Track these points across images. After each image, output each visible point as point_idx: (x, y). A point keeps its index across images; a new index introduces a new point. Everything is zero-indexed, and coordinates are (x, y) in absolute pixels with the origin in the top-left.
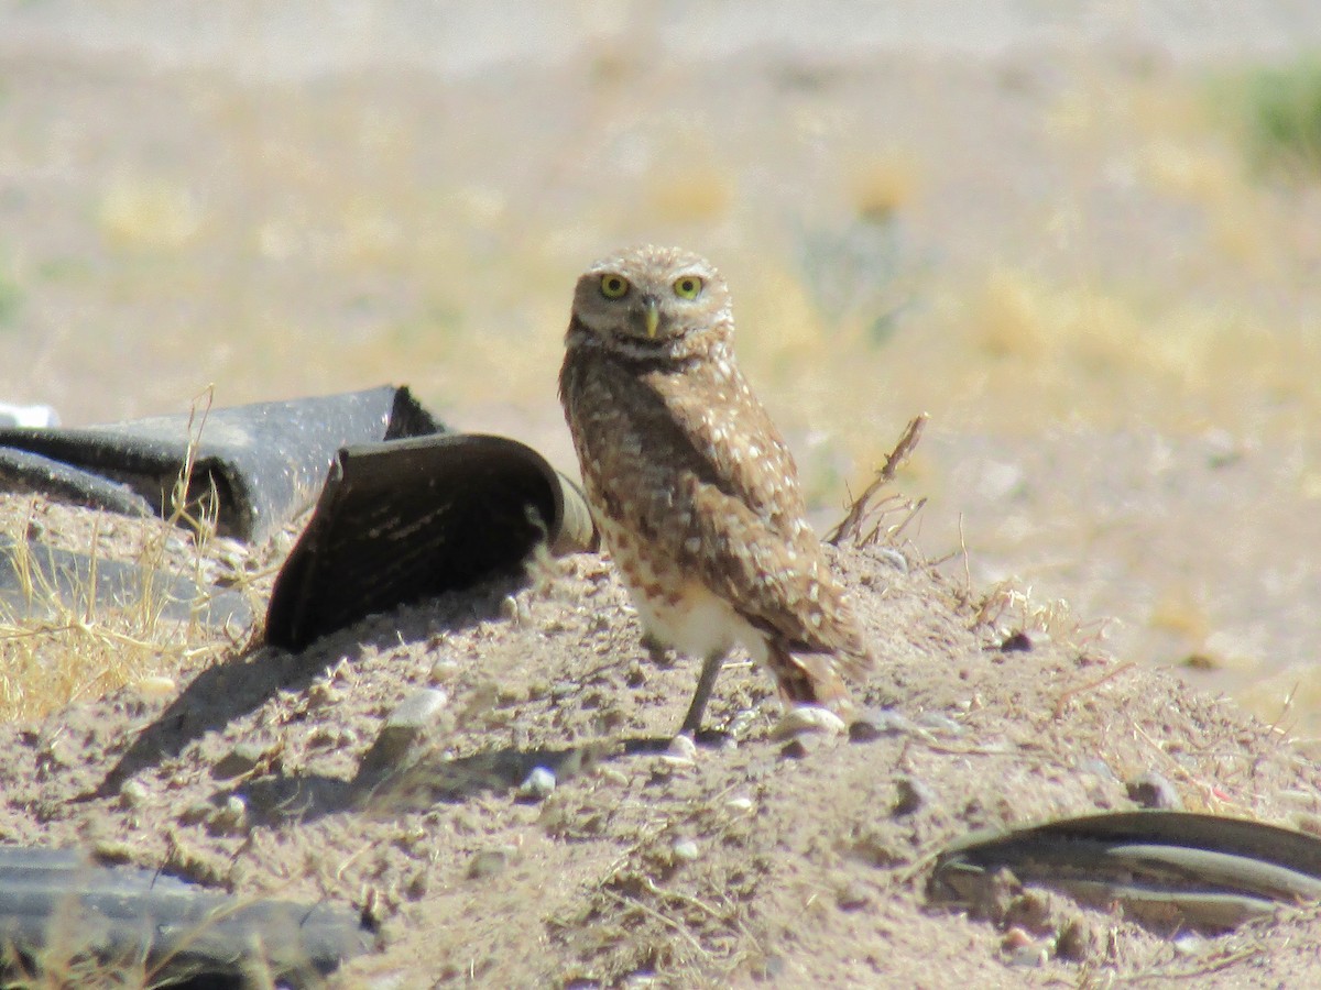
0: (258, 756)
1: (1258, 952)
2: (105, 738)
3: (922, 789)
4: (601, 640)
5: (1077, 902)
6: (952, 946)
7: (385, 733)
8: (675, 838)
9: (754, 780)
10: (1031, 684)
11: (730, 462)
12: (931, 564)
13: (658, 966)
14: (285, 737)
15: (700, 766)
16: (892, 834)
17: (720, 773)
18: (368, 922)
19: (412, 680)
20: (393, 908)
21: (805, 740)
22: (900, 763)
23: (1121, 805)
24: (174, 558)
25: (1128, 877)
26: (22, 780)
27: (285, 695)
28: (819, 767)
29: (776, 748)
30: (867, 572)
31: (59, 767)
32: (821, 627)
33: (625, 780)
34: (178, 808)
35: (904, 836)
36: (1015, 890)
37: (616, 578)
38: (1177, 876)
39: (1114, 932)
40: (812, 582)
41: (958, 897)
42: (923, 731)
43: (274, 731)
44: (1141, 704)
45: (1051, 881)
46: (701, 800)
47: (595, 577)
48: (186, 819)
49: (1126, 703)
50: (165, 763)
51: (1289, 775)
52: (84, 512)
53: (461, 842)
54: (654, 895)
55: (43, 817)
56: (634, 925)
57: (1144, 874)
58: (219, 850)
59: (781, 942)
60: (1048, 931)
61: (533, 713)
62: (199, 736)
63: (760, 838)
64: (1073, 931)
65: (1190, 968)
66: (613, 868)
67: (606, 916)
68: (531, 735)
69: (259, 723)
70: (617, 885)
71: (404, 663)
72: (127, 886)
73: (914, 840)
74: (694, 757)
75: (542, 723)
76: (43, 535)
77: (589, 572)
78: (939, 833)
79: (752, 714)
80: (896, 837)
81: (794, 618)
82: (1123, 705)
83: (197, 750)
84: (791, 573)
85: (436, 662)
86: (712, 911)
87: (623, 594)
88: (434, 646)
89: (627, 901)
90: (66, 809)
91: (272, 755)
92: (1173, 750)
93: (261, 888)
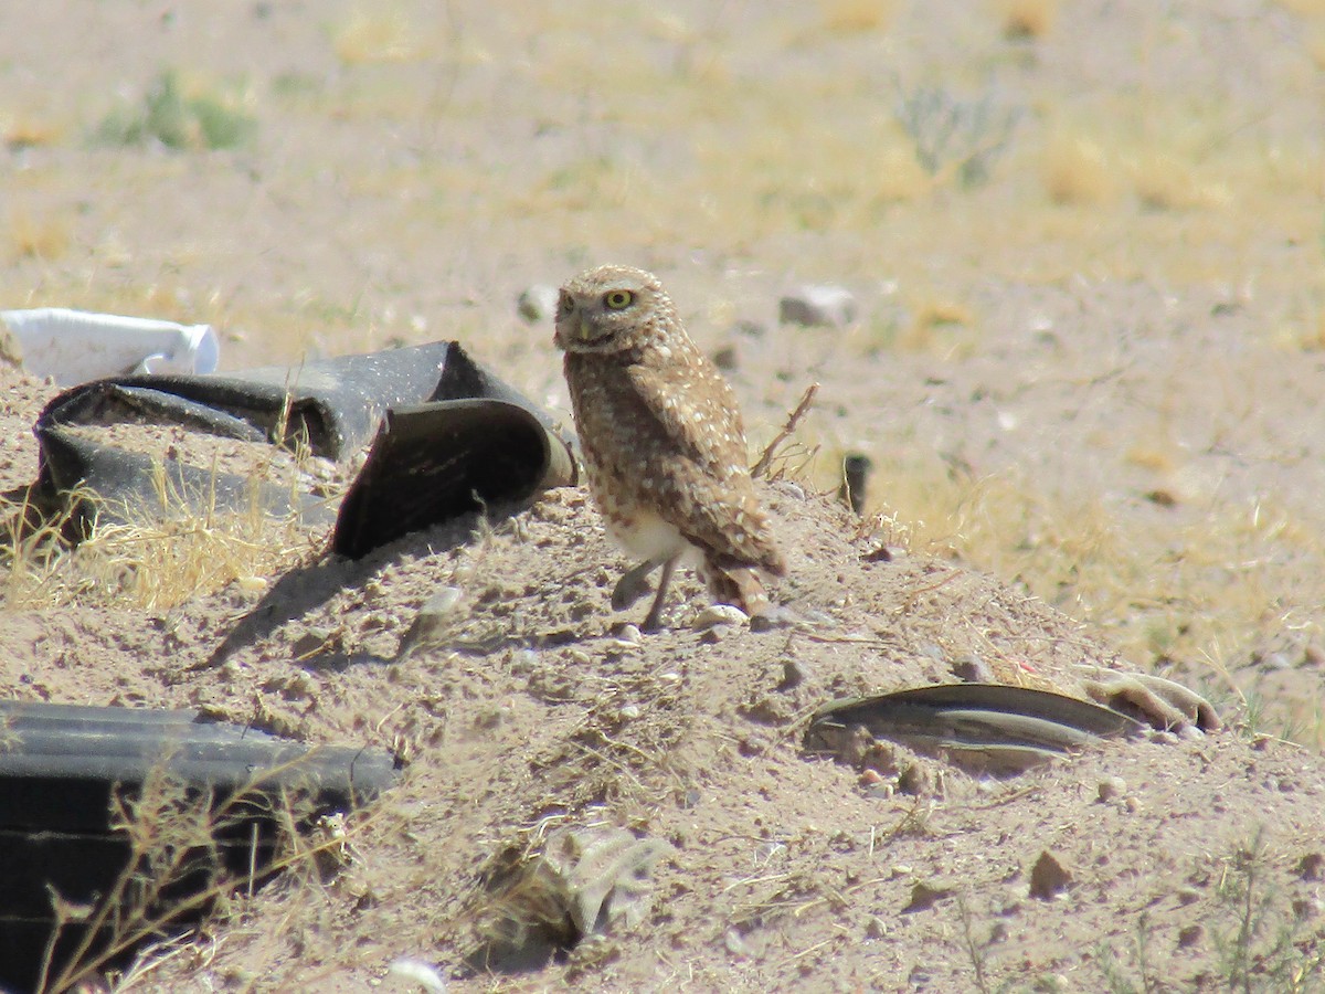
0: (326, 636)
1: (1036, 790)
2: (215, 623)
3: (802, 668)
4: (578, 552)
5: (915, 751)
6: (823, 782)
7: (418, 619)
8: (623, 703)
9: (680, 659)
10: (890, 586)
11: (677, 424)
12: (822, 495)
13: (607, 798)
14: (345, 622)
15: (644, 648)
16: (779, 702)
17: (658, 654)
18: (399, 763)
19: (438, 580)
20: (417, 751)
21: (718, 630)
22: (787, 649)
23: (949, 679)
24: (281, 472)
25: (951, 733)
26: (152, 653)
27: (347, 591)
28: (726, 650)
29: (697, 636)
30: (774, 500)
31: (179, 645)
32: (744, 544)
33: (588, 659)
34: (263, 680)
35: (787, 702)
36: (869, 741)
37: (590, 505)
38: (988, 732)
39: (942, 773)
40: (738, 511)
41: (827, 747)
42: (806, 624)
43: (337, 617)
44: (970, 600)
45: (896, 735)
46: (644, 673)
47: (575, 504)
48: (269, 687)
49: (960, 600)
50: (259, 642)
51: (1080, 653)
52: (211, 438)
53: (467, 703)
54: (607, 744)
55: (168, 682)
56: (590, 767)
57: (964, 730)
58: (292, 709)
59: (698, 779)
60: (893, 771)
61: (528, 604)
62: (283, 622)
63: (684, 702)
64: (911, 772)
65: (987, 803)
66: (577, 725)
67: (571, 760)
68: (526, 621)
69: (327, 613)
70: (579, 737)
71: (433, 568)
72: (224, 737)
73: (796, 706)
74: (639, 641)
75: (534, 612)
76: (181, 457)
77: (571, 500)
78: (813, 700)
79: (685, 607)
80: (782, 704)
81: (723, 537)
82: (957, 602)
83: (282, 632)
84: (722, 504)
85: (456, 567)
86: (648, 756)
87: (596, 517)
88: (455, 555)
89: (586, 749)
90: (185, 675)
91: (336, 635)
92: (993, 635)
93: (323, 738)
